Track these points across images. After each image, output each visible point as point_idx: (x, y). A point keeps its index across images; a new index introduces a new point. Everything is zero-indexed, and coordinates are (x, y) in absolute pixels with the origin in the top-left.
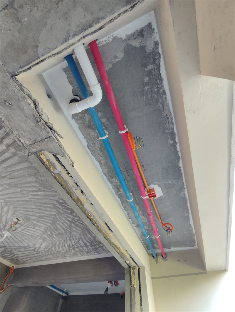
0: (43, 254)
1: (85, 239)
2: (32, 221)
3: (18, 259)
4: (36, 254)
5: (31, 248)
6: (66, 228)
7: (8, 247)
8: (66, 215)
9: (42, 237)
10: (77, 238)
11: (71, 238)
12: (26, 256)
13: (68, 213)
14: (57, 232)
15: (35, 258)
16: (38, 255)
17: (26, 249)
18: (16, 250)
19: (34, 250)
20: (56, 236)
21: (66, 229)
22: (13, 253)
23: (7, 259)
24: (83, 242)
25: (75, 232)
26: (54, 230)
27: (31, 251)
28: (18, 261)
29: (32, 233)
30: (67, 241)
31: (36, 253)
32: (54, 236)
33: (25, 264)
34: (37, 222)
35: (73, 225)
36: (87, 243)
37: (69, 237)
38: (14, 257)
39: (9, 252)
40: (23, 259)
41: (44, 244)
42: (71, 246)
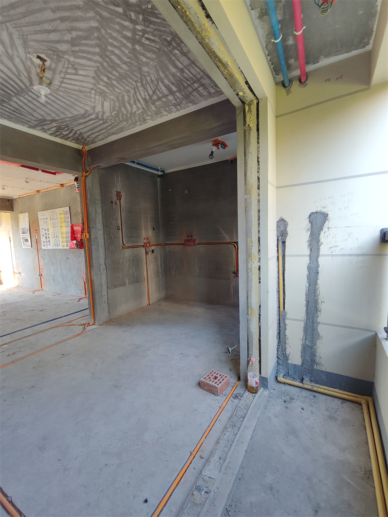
0: (112, 123)
1: (167, 77)
2: (65, 57)
3: (83, 137)
4: (103, 124)
5: (91, 115)
6: (128, 60)
7: (60, 120)
8: (119, 23)
9: (98, 90)
10: (153, 78)
11: (144, 83)
12: (91, 130)
13: (119, 13)
14: (117, 74)
15: (104, 131)
16: (107, 125)
17: (85, 118)
18: (74, 123)
19: (98, 118)
20: (118, 83)
21: (129, 62)
22: (73, 129)
23: (70, 139)
24: (166, 87)
25: (147, 64)
26: (110, 70)
27: (95, 121)
28: (85, 140)
29: (79, 86)
30: (138, 90)
31: (101, 122)
32: (114, 82)
33: (96, 142)
34: (75, 57)
35: (138, 47)
36: (171, 86)
37: (139, 81)
38: (77, 135)
39: (66, 129)
40: (89, 136)
41: (106, 104)
42: (148, 98)
